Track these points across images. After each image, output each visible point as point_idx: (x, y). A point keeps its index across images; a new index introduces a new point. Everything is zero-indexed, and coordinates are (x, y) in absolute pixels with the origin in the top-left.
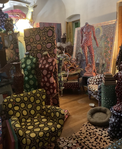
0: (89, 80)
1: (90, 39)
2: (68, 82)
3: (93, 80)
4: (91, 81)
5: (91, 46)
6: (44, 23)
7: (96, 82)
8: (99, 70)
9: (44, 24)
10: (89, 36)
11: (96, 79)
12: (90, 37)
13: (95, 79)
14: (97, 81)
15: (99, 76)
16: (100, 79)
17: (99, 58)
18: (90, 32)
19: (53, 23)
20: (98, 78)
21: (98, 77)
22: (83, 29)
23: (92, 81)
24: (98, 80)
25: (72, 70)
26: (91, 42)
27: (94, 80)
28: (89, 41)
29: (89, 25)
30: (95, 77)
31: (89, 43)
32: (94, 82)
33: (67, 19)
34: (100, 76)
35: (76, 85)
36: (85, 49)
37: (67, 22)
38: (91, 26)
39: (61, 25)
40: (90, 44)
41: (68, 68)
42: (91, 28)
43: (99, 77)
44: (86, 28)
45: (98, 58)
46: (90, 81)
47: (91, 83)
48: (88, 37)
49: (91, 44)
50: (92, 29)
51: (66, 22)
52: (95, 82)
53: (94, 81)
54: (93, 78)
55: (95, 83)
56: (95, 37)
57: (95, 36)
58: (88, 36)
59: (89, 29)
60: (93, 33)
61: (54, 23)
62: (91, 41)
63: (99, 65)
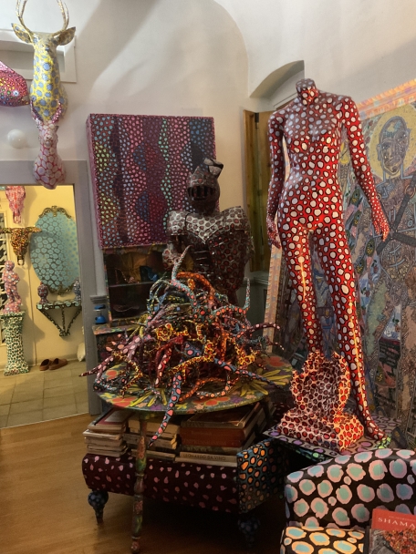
0: (296, 485)
1: (323, 184)
2: (184, 458)
3: (325, 488)
4: (309, 499)
5: (331, 230)
6: (115, 117)
7: (348, 507)
8: (400, 386)
9: (116, 121)
10: (321, 164)
11: (354, 486)
12: (322, 170)
13: (342, 482)
14: (355, 499)
15: (374, 458)
16: (382, 486)
17: (398, 308)
18: (326, 136)
19: (167, 115)
20: (367, 480)
21: (365, 466)
22: (283, 123)
23: (316, 494)
24: (365, 493)
25: (202, 388)
26: (330, 203)
27: (331, 489)
28: (315, 195)
29: (324, 96)
30: (344, 468)
31: (317, 212)
32: (331, 509)
33: (251, 96)
34: (387, 462)
35: (223, 488)
36: (293, 251)
37: (255, 111)
38: (334, 98)
39: (212, 128)
40: (327, 220)
41: (181, 374)
42: (336, 112)
43: (377, 471)
44: (300, 113)
45: (392, 311)
46: (301, 496)
47: (311, 513)
48: (310, 172)
49: (335, 215)
50: (339, 116)
51: (246, 112)
52: (338, 504)
53: (333, 494)
54: (325, 477)
55: (340, 514)
56: (364, 168)
57: (360, 165)
58: (312, 165)
59: (319, 122)
60: (351, 147)
61: (174, 118)
62: (335, 200)
63: (397, 357)
